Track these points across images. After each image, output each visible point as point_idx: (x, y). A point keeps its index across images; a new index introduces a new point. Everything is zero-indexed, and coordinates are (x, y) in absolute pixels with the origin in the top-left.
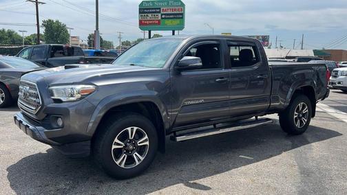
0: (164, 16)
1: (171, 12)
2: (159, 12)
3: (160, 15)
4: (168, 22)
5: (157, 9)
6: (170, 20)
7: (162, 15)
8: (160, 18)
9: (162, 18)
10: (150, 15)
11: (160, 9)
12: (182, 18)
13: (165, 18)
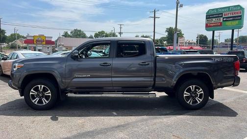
0: (225, 19)
1: (232, 16)
2: (222, 16)
3: (222, 18)
4: (228, 23)
5: (220, 14)
6: (230, 22)
7: (223, 18)
8: (222, 21)
9: (223, 21)
10: (214, 19)
11: (222, 14)
12: (241, 19)
13: (226, 21)
